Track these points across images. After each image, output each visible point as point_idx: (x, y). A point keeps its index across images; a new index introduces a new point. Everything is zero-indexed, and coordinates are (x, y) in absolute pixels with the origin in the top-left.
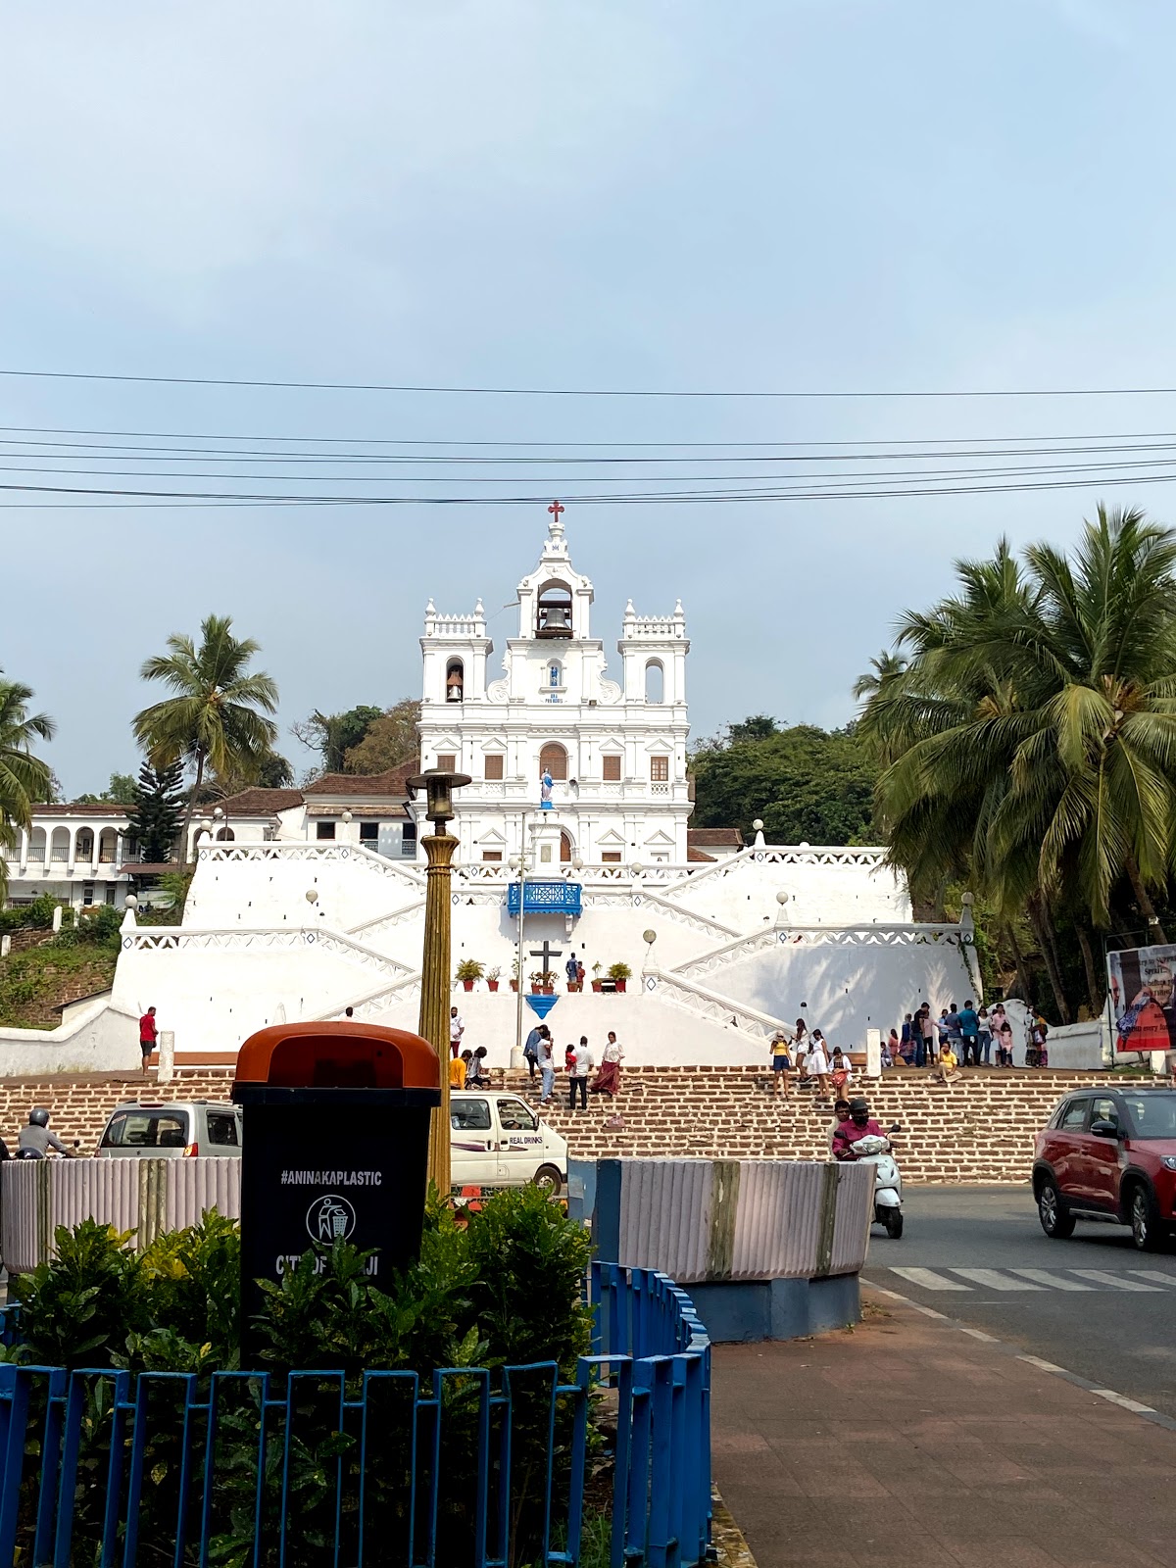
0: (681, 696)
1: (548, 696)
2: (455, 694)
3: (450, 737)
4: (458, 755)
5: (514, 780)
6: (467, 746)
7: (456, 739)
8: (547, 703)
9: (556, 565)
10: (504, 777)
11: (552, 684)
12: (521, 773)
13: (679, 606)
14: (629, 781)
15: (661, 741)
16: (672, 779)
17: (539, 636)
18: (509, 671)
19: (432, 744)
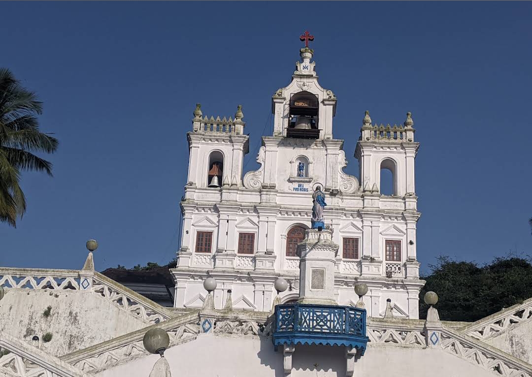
0: (412, 190)
1: (296, 185)
2: (215, 181)
3: (210, 217)
4: (215, 230)
5: (263, 254)
6: (223, 223)
7: (214, 218)
8: (295, 192)
9: (305, 80)
10: (255, 251)
11: (299, 175)
12: (270, 249)
13: (409, 117)
14: (365, 258)
15: (395, 227)
16: (404, 258)
17: (289, 135)
18: (263, 164)
19: (192, 222)
